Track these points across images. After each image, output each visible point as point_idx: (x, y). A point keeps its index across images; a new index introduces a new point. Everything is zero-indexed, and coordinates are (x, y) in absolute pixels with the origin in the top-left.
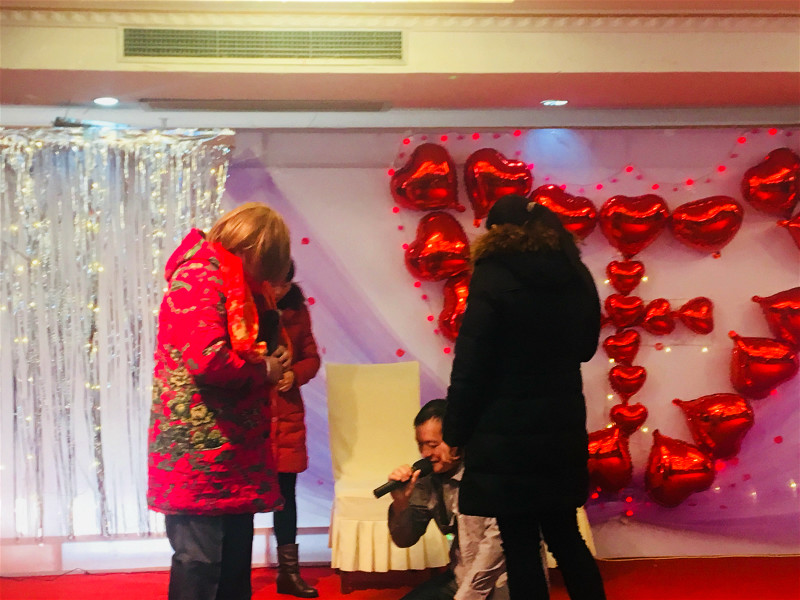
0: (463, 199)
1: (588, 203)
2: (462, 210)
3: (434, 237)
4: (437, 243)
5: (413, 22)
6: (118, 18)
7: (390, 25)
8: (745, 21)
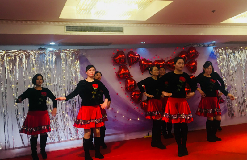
0: (127, 62)
1: (151, 62)
2: (127, 64)
3: (122, 70)
4: (123, 71)
5: (125, 25)
6: (65, 23)
7: (120, 25)
8: (181, 25)
